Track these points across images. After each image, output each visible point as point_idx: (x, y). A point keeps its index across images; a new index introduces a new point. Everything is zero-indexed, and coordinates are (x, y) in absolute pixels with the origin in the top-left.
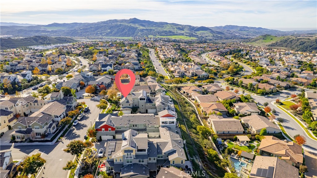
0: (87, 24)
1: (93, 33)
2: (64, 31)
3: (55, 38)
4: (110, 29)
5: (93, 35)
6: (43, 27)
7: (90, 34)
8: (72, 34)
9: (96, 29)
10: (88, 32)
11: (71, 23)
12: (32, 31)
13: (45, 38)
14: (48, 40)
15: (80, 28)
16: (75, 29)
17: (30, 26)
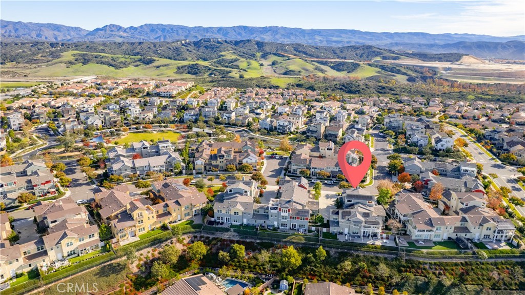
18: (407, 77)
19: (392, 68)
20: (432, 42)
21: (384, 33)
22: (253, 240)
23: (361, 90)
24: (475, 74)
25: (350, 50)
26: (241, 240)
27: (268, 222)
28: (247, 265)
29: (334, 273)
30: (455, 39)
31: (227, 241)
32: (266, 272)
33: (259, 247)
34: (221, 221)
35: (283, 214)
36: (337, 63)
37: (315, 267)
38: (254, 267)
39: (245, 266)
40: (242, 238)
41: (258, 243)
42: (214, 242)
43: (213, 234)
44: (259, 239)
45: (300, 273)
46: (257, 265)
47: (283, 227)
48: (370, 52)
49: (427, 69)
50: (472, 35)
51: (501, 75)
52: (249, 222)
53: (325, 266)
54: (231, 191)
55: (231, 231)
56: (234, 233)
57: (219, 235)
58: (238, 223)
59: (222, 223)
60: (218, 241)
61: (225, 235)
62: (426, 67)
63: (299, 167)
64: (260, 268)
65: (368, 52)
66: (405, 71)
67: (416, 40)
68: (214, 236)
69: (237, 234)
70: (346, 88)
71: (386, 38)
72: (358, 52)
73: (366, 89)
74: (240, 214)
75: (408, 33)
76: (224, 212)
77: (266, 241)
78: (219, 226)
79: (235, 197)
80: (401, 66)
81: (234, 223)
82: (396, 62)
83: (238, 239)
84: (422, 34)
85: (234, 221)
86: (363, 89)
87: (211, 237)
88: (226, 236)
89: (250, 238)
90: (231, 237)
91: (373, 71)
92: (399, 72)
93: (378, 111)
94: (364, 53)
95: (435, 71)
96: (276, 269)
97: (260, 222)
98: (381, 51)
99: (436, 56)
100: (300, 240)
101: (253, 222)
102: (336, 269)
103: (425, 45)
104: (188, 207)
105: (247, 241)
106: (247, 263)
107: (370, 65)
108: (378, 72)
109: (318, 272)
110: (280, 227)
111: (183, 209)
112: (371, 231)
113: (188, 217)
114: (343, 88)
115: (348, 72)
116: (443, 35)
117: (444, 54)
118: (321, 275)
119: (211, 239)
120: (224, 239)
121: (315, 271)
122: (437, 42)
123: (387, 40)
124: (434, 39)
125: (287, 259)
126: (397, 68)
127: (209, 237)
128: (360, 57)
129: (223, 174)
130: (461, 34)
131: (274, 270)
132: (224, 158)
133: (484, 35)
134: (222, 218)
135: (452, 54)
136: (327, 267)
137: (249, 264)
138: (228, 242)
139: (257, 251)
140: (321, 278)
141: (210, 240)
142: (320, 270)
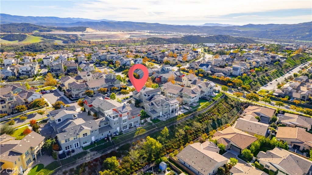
0: (283, 26)
1: (285, 35)
2: (255, 32)
3: (236, 38)
4: (309, 32)
5: (284, 38)
6: (237, 28)
7: (281, 37)
8: (261, 35)
9: (291, 32)
10: (279, 34)
11: (267, 24)
12: (226, 30)
13: (226, 37)
14: (228, 39)
15: (272, 30)
16: (266, 31)
17: (228, 27)
18: (62, 41)
19: (50, 36)
20: (62, 22)
21: (29, 17)
22: (113, 150)
23: (44, 49)
24: (97, 37)
25: (11, 26)
26: (103, 154)
27: (112, 131)
28: (125, 170)
29: (177, 141)
30: (74, 21)
31: (92, 162)
32: (141, 166)
33: (121, 152)
34: (70, 149)
35: (124, 118)
36: (6, 35)
37: (166, 144)
38: (132, 169)
39: (124, 172)
40: (102, 153)
41: (117, 150)
42: (81, 170)
43: (74, 164)
44: (117, 146)
45: (161, 153)
46: (131, 165)
47: (125, 130)
48: (29, 27)
49: (72, 36)
50: (82, 18)
51: (109, 37)
52: (97, 138)
53: (170, 140)
54: (59, 120)
55: (89, 153)
56: (92, 153)
57: (80, 162)
58: (88, 143)
59: (73, 151)
60: (85, 167)
61: (85, 158)
62: (71, 34)
63: (80, 91)
64: (135, 166)
65: (27, 28)
66: (59, 38)
67: (53, 21)
68: (77, 165)
69: (96, 152)
70: (31, 49)
71: (31, 20)
72: (19, 28)
73: (46, 48)
74: (89, 134)
75: (46, 17)
76: (72, 139)
77: (123, 145)
78: (73, 154)
79: (70, 123)
80: (55, 35)
81: (84, 145)
82: (50, 33)
83: (100, 155)
84: (55, 18)
85: (84, 143)
86: (45, 48)
87: (74, 167)
88: (88, 158)
89: (109, 149)
90: (92, 157)
91: (38, 39)
92: (56, 39)
93: (73, 57)
94: (24, 29)
95: (77, 37)
96: (146, 159)
97: (106, 133)
98: (37, 27)
99: (72, 29)
100: (143, 131)
101: (101, 136)
102: (176, 138)
103: (60, 24)
104: (28, 153)
105: (109, 152)
106: (124, 169)
107: (34, 35)
108: (42, 39)
109: (170, 145)
110: (123, 130)
111: (24, 157)
112: (174, 108)
113: (31, 164)
114: (29, 49)
115: (19, 41)
116: (67, 18)
117: (76, 27)
118: (172, 146)
119: (75, 169)
120: (89, 162)
121: (168, 146)
122: (66, 22)
123: (33, 21)
124: (63, 21)
125: (155, 147)
126: (54, 36)
127: (73, 168)
128: (22, 31)
129: (12, 117)
130: (76, 18)
131: (146, 161)
132: (7, 102)
133: (87, 19)
134: (71, 146)
135: (80, 27)
136: (172, 140)
137: (126, 168)
138: (94, 162)
139: (122, 156)
140: (173, 148)
141: (75, 171)
142: (170, 143)
